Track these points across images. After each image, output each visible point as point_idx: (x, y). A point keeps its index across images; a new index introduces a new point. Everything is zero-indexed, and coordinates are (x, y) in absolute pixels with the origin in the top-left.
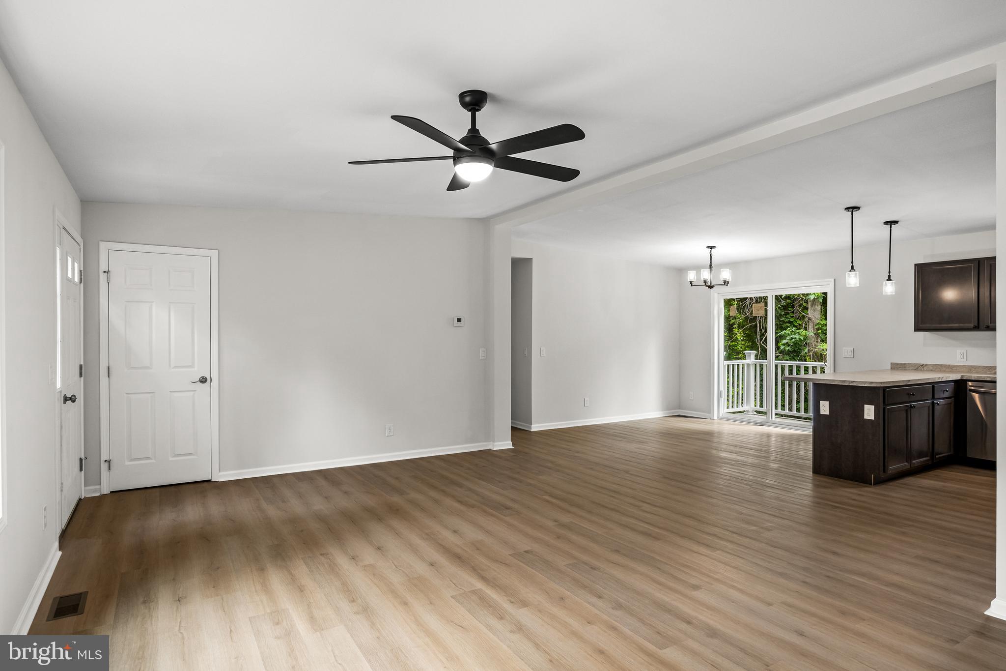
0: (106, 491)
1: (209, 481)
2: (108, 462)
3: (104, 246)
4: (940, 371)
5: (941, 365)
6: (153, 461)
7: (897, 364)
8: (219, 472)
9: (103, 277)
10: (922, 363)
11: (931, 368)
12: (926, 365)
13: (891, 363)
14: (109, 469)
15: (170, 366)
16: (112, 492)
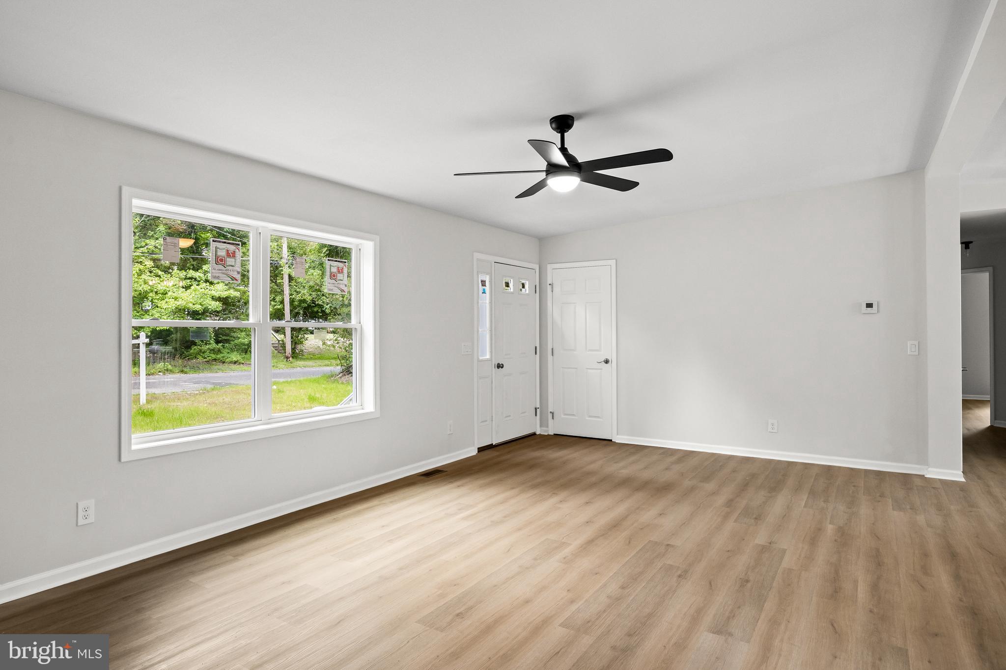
0: (551, 433)
1: (611, 440)
2: (552, 413)
3: (550, 267)
6: (577, 418)
8: (617, 435)
9: (549, 287)
14: (553, 418)
15: (586, 349)
16: (554, 434)
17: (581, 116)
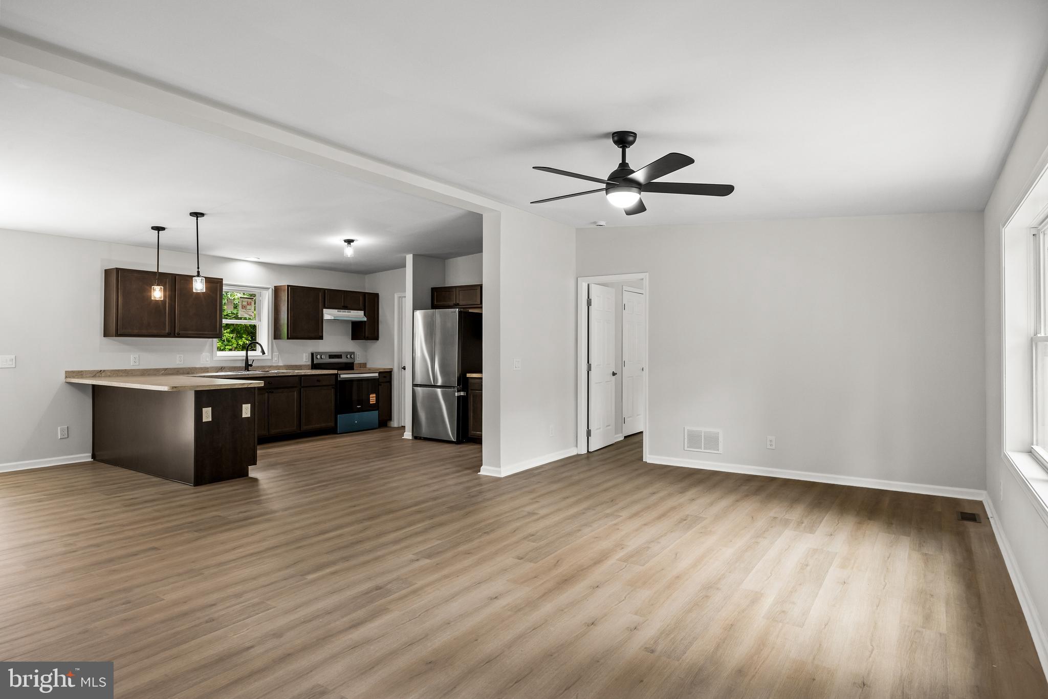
4: (118, 376)
5: (118, 371)
7: (73, 372)
10: (100, 369)
11: (109, 374)
12: (104, 371)
13: (66, 372)
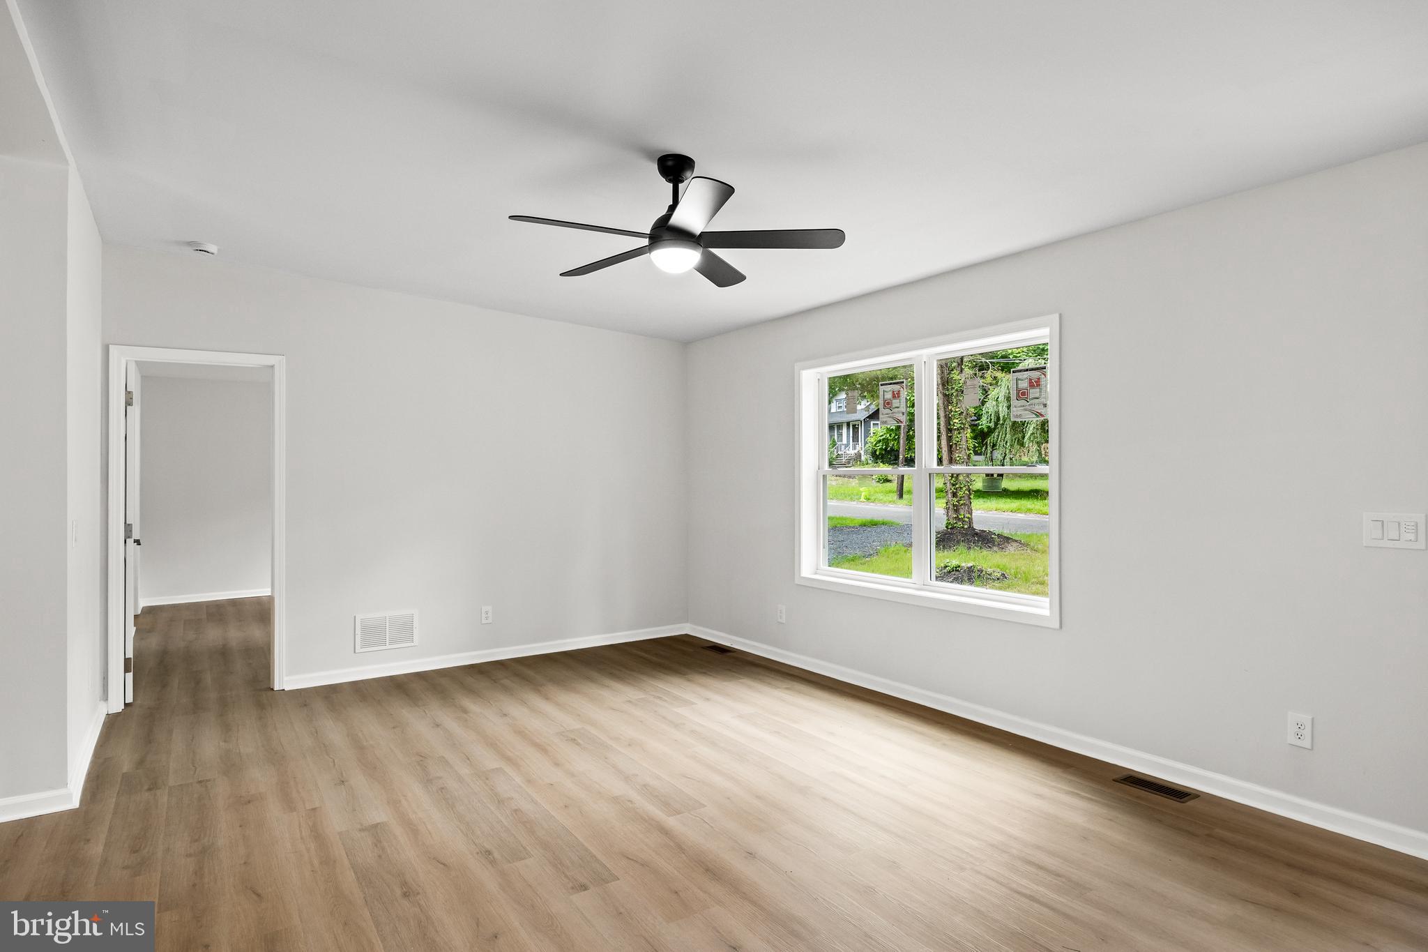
17: (647, 153)
